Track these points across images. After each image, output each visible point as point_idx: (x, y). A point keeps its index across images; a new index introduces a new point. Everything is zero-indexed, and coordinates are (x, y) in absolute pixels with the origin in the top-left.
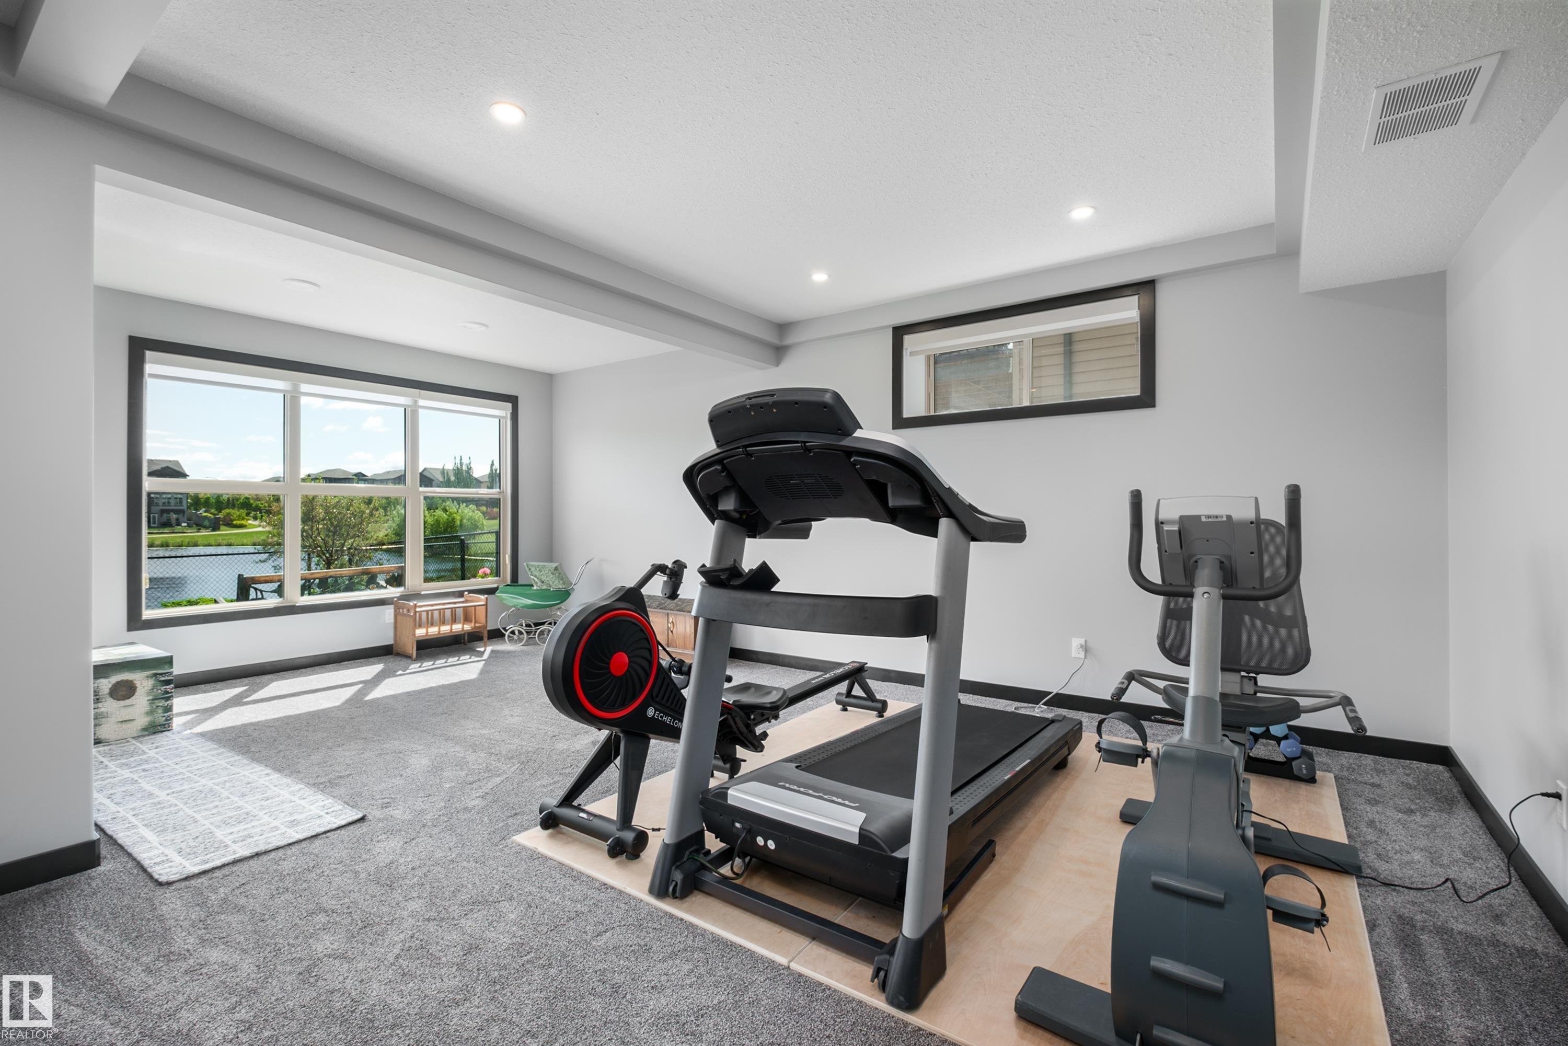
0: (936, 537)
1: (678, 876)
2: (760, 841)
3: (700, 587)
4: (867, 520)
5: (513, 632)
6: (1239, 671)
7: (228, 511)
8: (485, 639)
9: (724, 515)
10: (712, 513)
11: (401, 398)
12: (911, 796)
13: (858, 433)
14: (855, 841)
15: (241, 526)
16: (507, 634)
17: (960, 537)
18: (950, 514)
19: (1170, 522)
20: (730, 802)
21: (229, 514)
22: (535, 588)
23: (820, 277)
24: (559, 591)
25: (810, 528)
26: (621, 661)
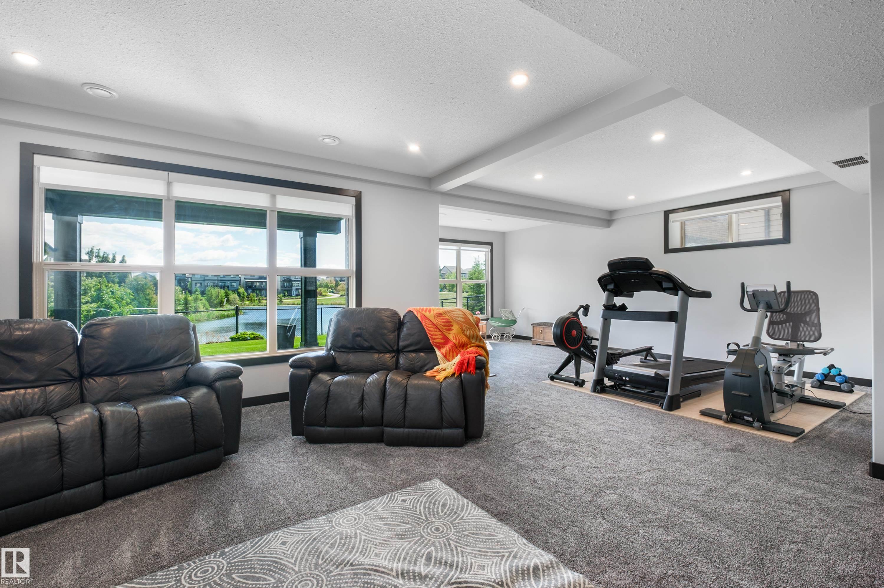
0: (677, 296)
1: (599, 388)
2: (624, 378)
3: (602, 310)
4: (656, 291)
5: (495, 336)
6: (797, 341)
7: (321, 289)
8: (486, 338)
9: (608, 290)
10: (604, 289)
11: (454, 247)
12: (669, 370)
13: (654, 269)
14: (654, 375)
15: (325, 296)
16: (493, 337)
17: (686, 296)
18: (681, 290)
19: (750, 292)
20: (614, 368)
21: (320, 290)
22: (503, 319)
23: (631, 197)
24: (512, 320)
25: (634, 294)
26: (574, 332)
